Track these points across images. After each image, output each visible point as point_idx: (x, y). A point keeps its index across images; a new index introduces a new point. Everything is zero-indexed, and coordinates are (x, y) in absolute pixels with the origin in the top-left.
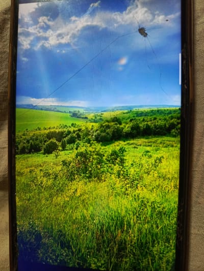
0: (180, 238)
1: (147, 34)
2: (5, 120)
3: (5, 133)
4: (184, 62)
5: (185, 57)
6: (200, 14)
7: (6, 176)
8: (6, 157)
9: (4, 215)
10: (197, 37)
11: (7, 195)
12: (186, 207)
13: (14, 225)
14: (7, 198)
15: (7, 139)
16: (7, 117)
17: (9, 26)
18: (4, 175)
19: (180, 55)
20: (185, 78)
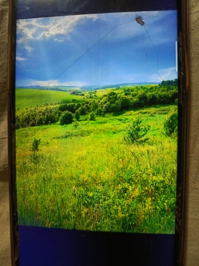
0: (179, 222)
1: (143, 23)
2: (4, 111)
3: (5, 123)
4: (181, 50)
5: (181, 45)
6: (194, 4)
7: (6, 166)
8: (6, 147)
9: (4, 205)
10: (192, 26)
11: (8, 186)
12: (184, 191)
13: (15, 214)
14: (8, 189)
15: (7, 130)
16: (7, 107)
17: (7, 17)
18: (4, 165)
19: (176, 43)
20: (182, 65)
